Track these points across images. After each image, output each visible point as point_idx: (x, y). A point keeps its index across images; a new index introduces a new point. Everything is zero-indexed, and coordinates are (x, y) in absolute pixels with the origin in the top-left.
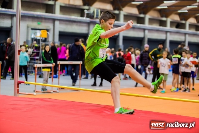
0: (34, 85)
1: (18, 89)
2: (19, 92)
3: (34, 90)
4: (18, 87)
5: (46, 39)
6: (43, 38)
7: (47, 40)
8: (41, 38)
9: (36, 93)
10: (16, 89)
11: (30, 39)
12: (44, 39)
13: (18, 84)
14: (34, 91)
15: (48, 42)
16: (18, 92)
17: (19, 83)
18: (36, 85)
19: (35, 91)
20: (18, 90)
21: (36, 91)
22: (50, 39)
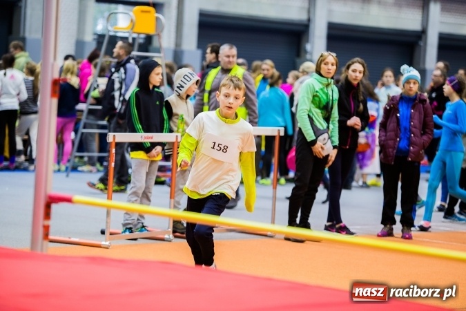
0: (105, 210)
1: (46, 223)
2: (51, 237)
3: (104, 227)
4: (47, 215)
5: (149, 38)
6: (139, 34)
7: (155, 43)
8: (135, 35)
9: (110, 240)
10: (41, 222)
11: (89, 38)
12: (143, 36)
13: (48, 207)
14: (103, 232)
15: (158, 50)
16: (46, 236)
17: (52, 200)
18: (113, 212)
19: (107, 233)
20: (46, 228)
21: (111, 234)
22: (166, 41)
